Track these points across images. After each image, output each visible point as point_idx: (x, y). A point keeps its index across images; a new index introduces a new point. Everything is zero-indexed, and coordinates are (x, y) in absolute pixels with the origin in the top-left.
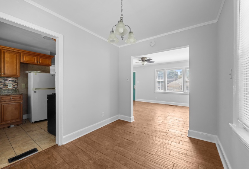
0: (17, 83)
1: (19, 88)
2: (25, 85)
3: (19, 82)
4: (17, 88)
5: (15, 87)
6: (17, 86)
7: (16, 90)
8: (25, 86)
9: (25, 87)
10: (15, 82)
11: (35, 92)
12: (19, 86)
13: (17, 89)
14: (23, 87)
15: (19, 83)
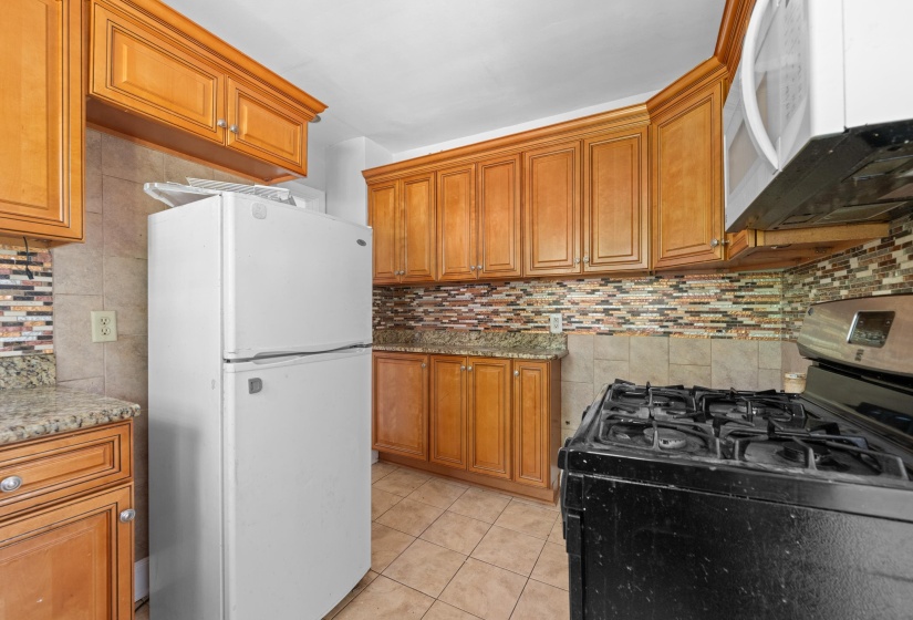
0: (38, 304)
1: (57, 347)
2: (111, 315)
3: (58, 289)
4: (46, 348)
5: (28, 337)
6: (41, 329)
7: (31, 370)
8: (112, 326)
9: (112, 337)
10: (29, 293)
11: (255, 386)
12: (59, 329)
13: (44, 358)
14: (96, 337)
15: (56, 302)
